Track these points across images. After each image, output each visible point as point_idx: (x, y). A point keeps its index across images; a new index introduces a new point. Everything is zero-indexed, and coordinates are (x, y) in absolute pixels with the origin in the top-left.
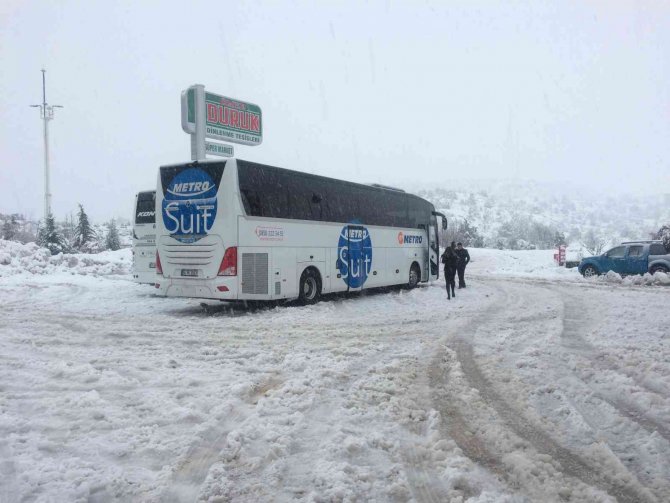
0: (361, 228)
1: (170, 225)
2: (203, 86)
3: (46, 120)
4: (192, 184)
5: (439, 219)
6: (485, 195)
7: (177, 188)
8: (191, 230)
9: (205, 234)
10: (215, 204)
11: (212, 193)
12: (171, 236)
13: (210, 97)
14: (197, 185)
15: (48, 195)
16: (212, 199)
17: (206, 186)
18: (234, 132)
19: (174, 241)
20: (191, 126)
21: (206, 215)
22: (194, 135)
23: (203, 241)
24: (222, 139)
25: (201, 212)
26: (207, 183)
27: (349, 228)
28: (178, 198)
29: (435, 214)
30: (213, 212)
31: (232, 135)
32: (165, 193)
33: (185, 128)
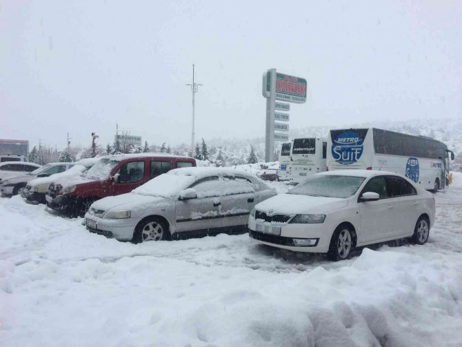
0: (415, 159)
1: (335, 156)
2: (275, 70)
3: (194, 92)
4: (348, 139)
5: (450, 154)
6: (443, 132)
7: (340, 140)
8: (348, 159)
9: (356, 161)
10: (362, 148)
11: (360, 143)
12: (337, 161)
13: (279, 76)
14: (352, 139)
15: (193, 134)
16: (361, 146)
17: (357, 140)
18: (291, 96)
19: (338, 164)
20: (268, 93)
21: (356, 153)
22: (269, 99)
23: (355, 164)
24: (283, 100)
25: (354, 151)
26: (358, 139)
27: (411, 159)
28: (340, 145)
29: (448, 151)
30: (361, 152)
31: (289, 97)
32: (333, 142)
33: (264, 95)
